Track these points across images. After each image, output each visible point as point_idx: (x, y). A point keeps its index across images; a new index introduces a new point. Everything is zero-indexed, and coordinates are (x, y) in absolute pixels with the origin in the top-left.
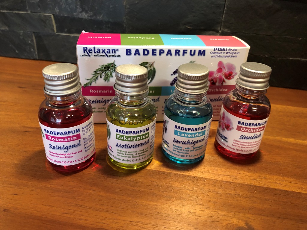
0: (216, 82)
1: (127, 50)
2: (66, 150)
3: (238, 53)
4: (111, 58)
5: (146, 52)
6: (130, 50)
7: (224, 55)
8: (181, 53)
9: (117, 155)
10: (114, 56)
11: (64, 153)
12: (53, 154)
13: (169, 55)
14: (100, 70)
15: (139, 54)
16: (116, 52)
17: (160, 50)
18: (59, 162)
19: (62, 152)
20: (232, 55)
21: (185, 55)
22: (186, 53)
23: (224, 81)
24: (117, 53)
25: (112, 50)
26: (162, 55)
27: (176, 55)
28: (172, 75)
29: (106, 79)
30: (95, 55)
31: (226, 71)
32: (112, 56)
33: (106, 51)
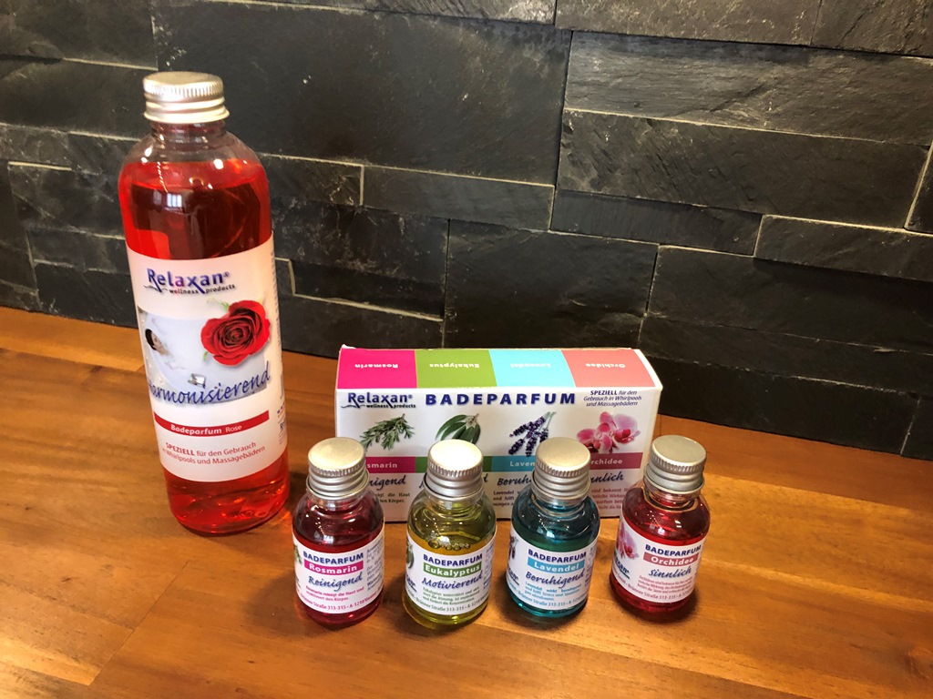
0: (599, 448)
1: (428, 396)
2: (337, 588)
3: (640, 398)
4: (398, 409)
5: (463, 400)
6: (434, 396)
7: (611, 402)
8: (529, 400)
9: (424, 598)
10: (404, 406)
11: (334, 593)
12: (313, 593)
13: (506, 403)
14: (376, 430)
15: (450, 403)
16: (408, 399)
17: (489, 396)
18: (322, 606)
19: (331, 590)
20: (627, 401)
21: (536, 402)
22: (538, 399)
23: (614, 446)
24: (410, 402)
25: (401, 397)
26: (493, 403)
27: (518, 402)
28: (511, 436)
29: (387, 444)
30: (368, 406)
31: (617, 428)
32: (400, 406)
33: (389, 400)
